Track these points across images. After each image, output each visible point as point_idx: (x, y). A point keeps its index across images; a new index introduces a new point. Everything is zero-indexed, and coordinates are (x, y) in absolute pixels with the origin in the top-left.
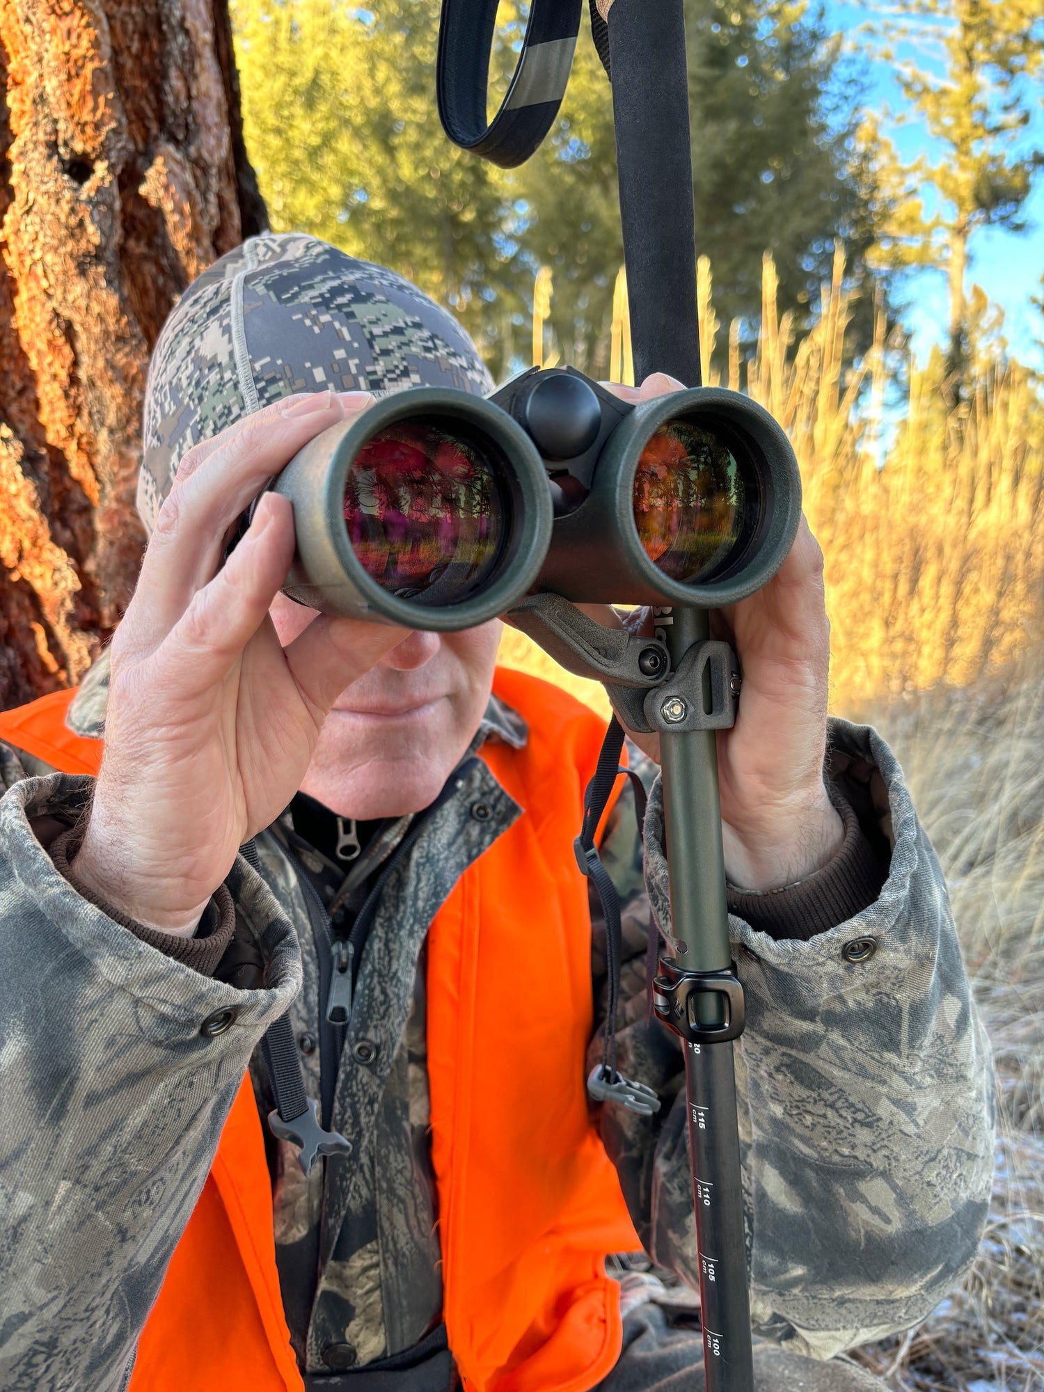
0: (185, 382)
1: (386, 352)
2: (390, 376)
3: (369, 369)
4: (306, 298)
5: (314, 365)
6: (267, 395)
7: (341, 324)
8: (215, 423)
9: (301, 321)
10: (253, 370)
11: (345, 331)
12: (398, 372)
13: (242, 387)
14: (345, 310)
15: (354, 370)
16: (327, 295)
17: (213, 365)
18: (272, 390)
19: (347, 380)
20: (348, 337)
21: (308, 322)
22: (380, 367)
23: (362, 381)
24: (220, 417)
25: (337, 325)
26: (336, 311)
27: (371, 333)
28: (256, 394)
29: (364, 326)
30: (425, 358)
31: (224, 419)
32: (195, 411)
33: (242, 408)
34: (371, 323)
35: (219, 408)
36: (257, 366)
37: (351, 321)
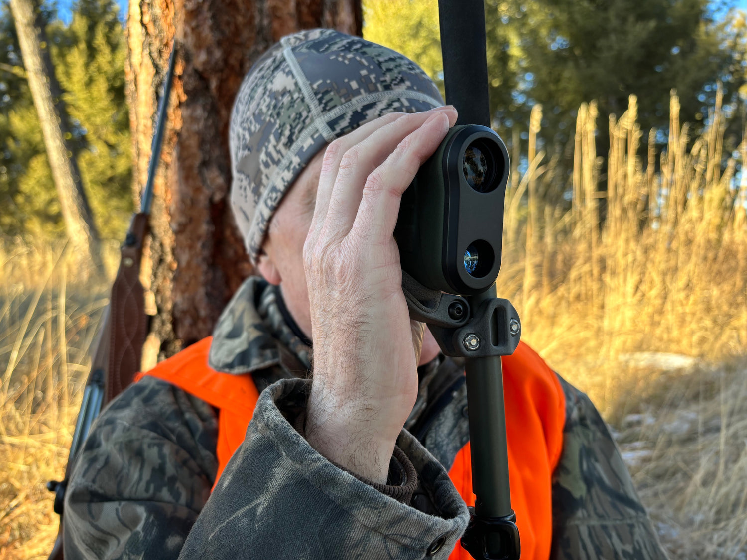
0: (265, 109)
1: (389, 70)
2: (394, 82)
3: (382, 79)
4: (335, 48)
5: (350, 80)
6: (324, 101)
7: (361, 58)
8: (291, 126)
9: (336, 59)
10: (313, 88)
11: (363, 61)
12: (398, 80)
13: (307, 100)
14: (360, 51)
15: (374, 80)
16: (347, 46)
17: (284, 92)
18: (327, 97)
19: (371, 87)
20: (366, 63)
21: (340, 59)
22: (388, 78)
23: (379, 86)
24: (294, 121)
25: (358, 58)
26: (355, 52)
27: (378, 61)
28: (317, 102)
29: (373, 58)
30: (410, 73)
31: (297, 121)
32: (275, 123)
33: (309, 112)
34: (377, 56)
35: (293, 116)
36: (315, 86)
37: (366, 56)
